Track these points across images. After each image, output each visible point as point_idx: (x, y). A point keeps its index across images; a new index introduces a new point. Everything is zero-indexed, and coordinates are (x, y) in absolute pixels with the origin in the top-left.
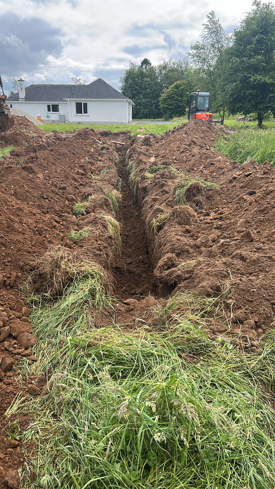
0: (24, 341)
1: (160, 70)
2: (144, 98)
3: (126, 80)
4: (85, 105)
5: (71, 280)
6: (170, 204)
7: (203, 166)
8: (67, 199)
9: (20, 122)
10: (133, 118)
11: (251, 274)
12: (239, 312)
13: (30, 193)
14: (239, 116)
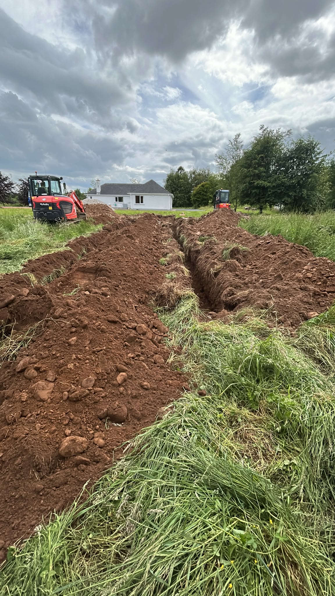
0: (162, 330)
1: (191, 175)
2: (179, 193)
3: (168, 181)
4: (142, 197)
5: (180, 299)
6: (221, 260)
7: (235, 237)
8: (155, 255)
9: (103, 208)
10: (173, 207)
11: (285, 297)
12: (281, 318)
13: (134, 251)
14: (246, 206)
